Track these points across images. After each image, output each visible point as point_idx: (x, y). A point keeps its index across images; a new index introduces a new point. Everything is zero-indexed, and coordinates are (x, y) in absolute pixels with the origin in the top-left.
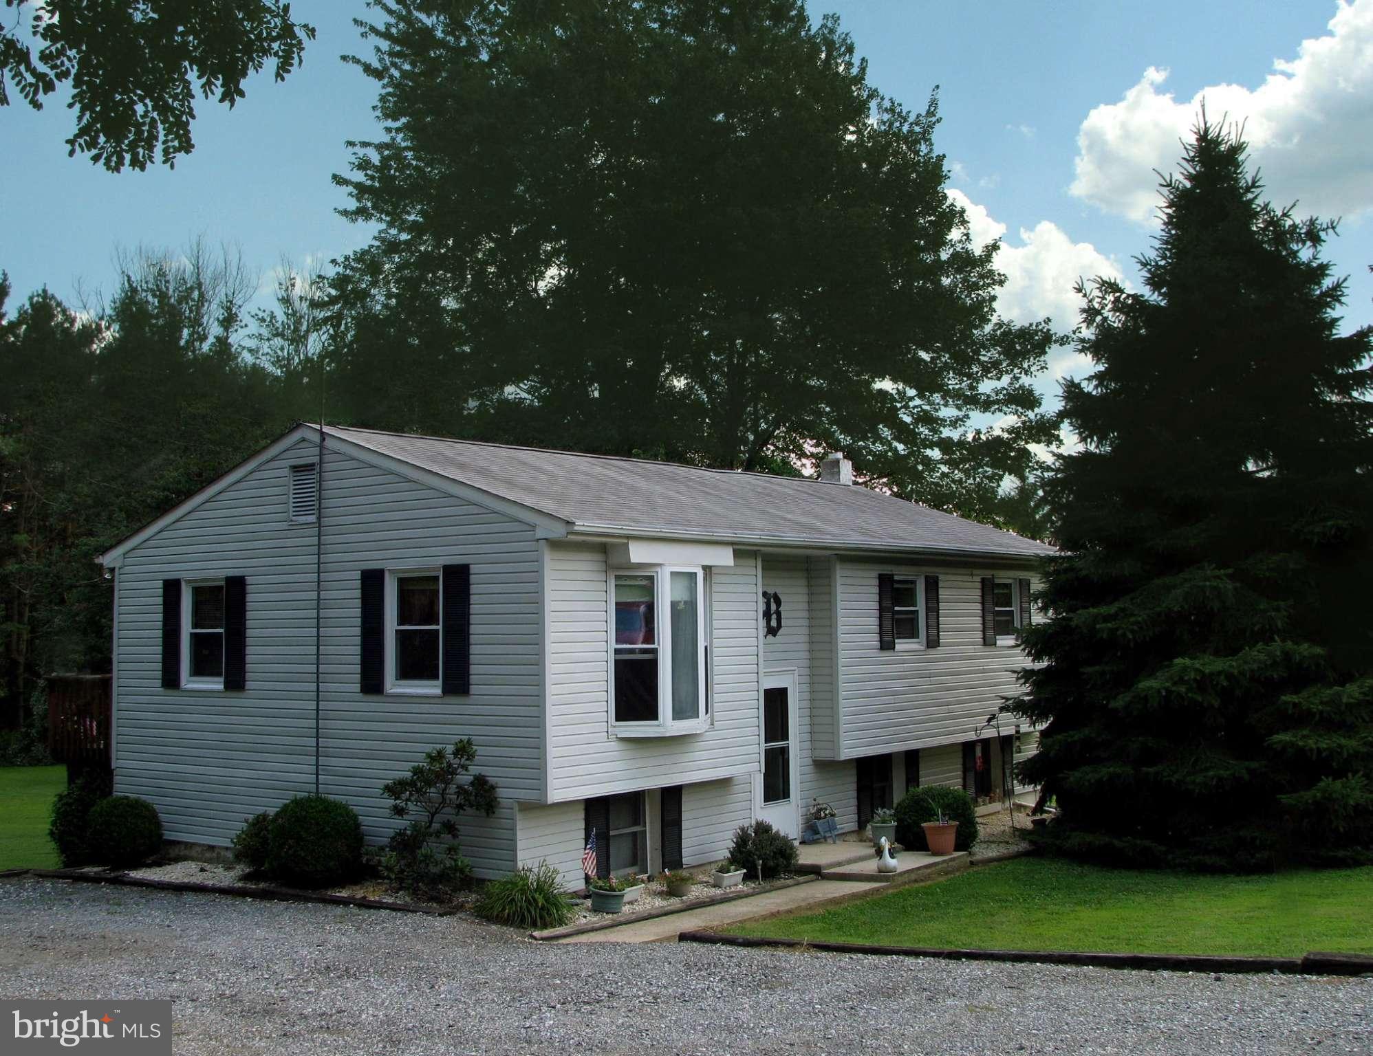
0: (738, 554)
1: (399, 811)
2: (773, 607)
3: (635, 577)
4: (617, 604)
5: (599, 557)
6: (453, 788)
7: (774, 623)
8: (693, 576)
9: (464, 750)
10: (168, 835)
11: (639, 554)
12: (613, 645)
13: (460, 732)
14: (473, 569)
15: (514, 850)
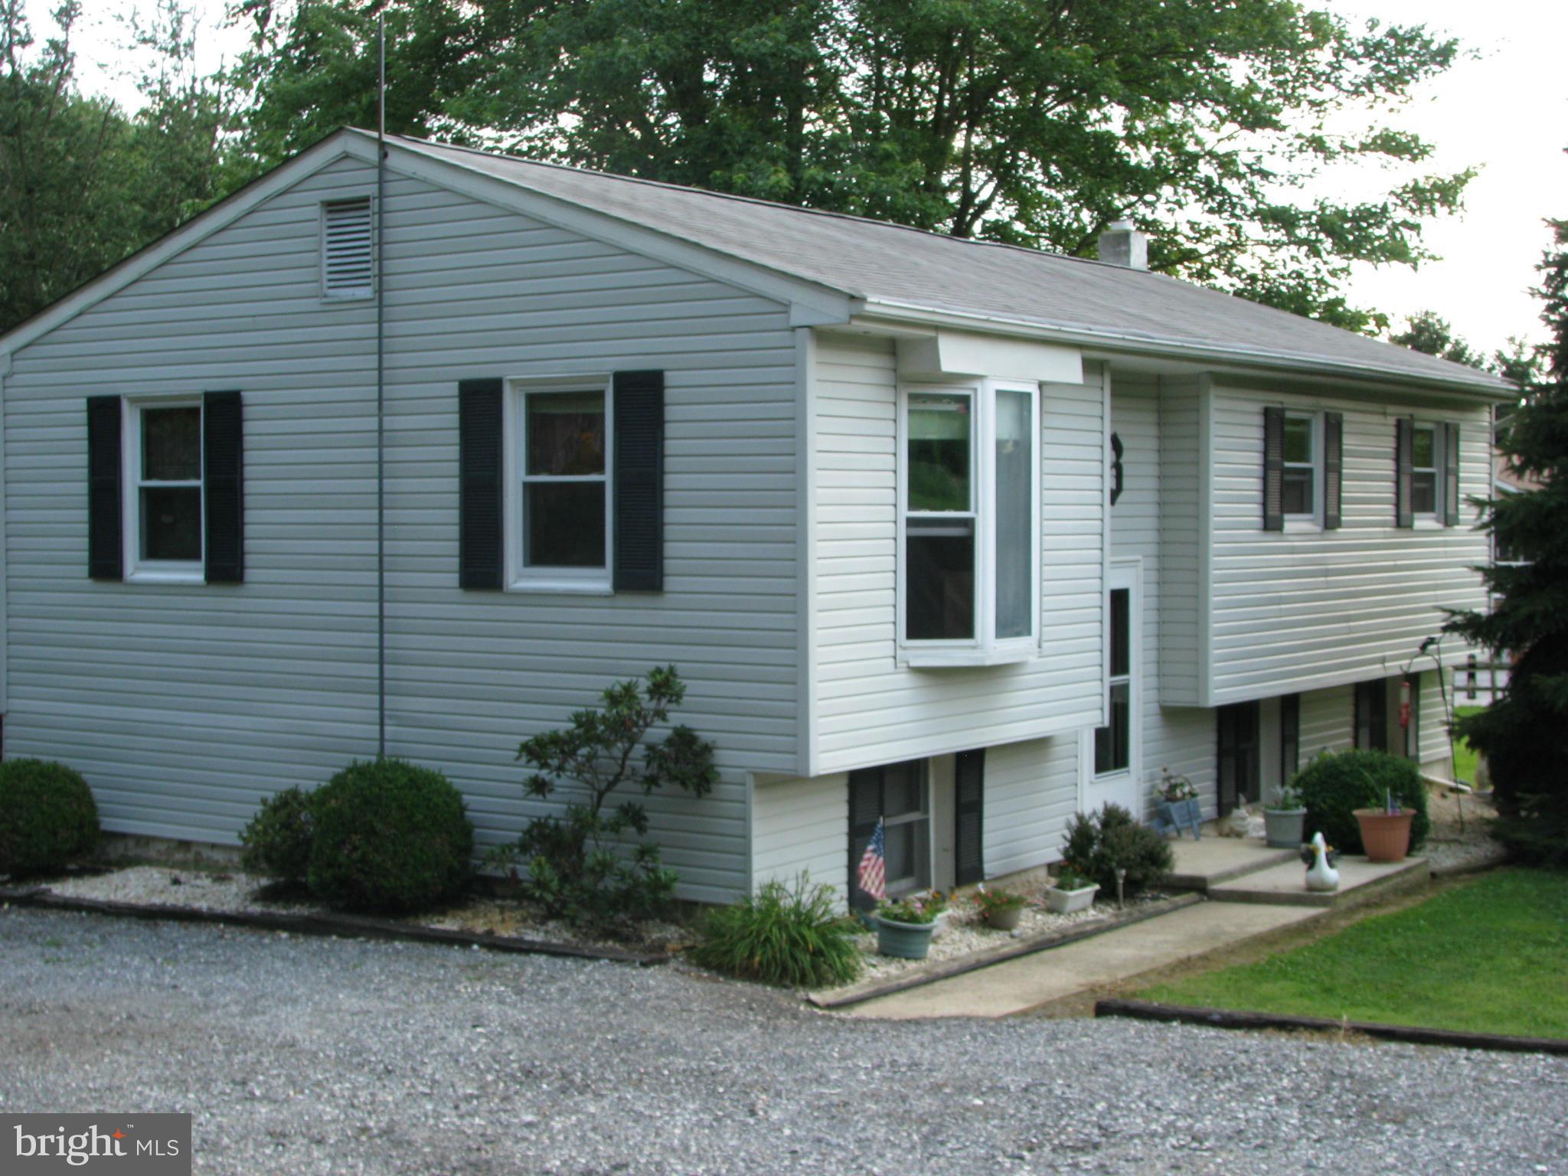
0: (1091, 367)
1: (539, 787)
2: (1112, 457)
3: (938, 398)
4: (913, 444)
5: (884, 361)
6: (639, 750)
7: (1113, 483)
8: (1024, 398)
9: (665, 686)
10: (108, 824)
11: (954, 356)
12: (905, 513)
13: (662, 655)
14: (670, 378)
15: (746, 853)
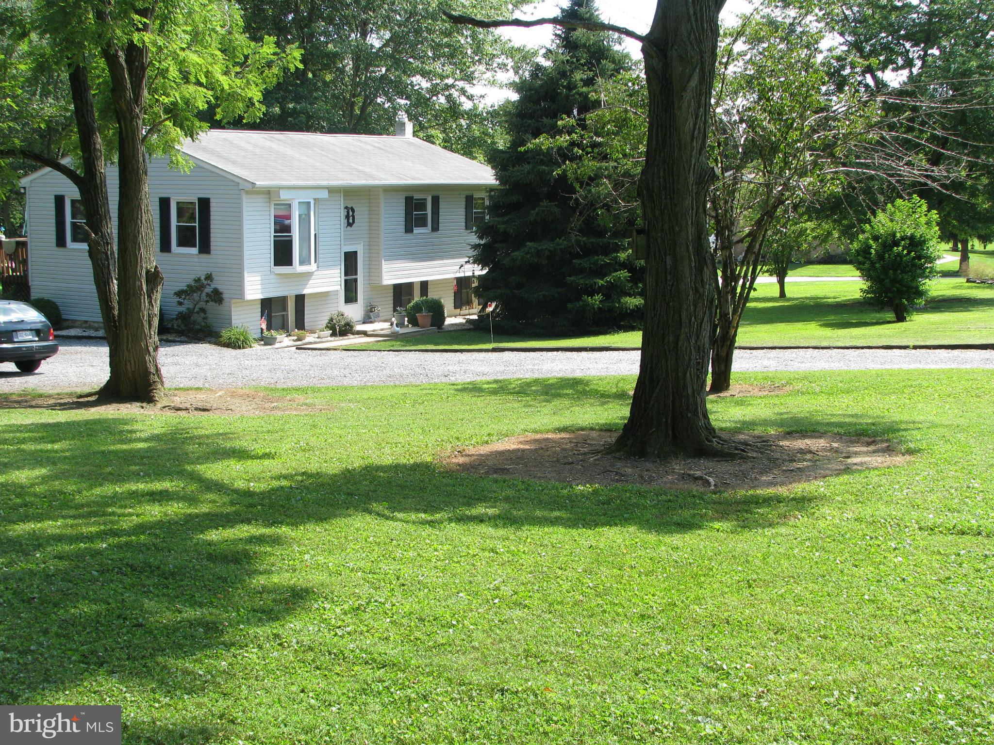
0: (331, 193)
1: (180, 303)
2: (351, 213)
3: (283, 204)
4: (275, 216)
5: (267, 196)
6: (204, 294)
7: (351, 221)
8: (309, 203)
9: (209, 277)
10: (64, 317)
11: (285, 195)
12: (273, 234)
13: (208, 270)
14: (212, 200)
15: (231, 319)
